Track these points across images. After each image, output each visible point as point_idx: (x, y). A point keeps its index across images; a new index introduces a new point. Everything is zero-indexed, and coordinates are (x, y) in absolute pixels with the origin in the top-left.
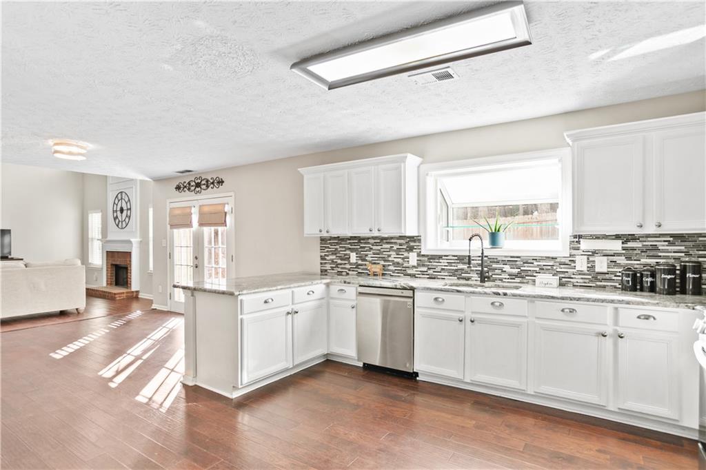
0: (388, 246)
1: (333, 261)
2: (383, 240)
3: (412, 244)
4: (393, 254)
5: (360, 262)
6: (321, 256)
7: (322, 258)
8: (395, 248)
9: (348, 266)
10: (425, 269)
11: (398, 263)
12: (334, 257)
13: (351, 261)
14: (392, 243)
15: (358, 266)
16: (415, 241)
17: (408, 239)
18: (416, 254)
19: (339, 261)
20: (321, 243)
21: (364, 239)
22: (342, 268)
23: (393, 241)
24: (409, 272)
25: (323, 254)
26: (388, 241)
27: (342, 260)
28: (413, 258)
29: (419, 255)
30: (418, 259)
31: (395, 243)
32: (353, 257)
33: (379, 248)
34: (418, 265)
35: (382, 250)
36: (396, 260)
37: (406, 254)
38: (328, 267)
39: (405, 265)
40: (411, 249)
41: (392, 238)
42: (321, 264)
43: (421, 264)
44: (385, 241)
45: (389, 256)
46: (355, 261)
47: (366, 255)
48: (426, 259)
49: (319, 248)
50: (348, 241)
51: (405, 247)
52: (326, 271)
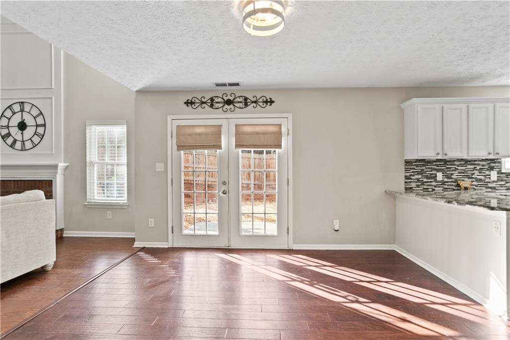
0: (473, 167)
1: (418, 180)
2: (467, 162)
3: (492, 165)
4: (476, 173)
5: (446, 180)
6: (406, 176)
7: (407, 178)
8: (478, 168)
9: (434, 184)
10: (503, 183)
11: (481, 180)
12: (420, 176)
13: (438, 180)
14: (475, 164)
15: (443, 183)
16: (495, 163)
17: (490, 162)
18: (496, 172)
19: (425, 180)
20: (405, 165)
21: (449, 161)
22: (428, 185)
23: (475, 163)
24: (490, 185)
25: (408, 174)
26: (472, 163)
27: (427, 178)
28: (494, 175)
29: (499, 172)
30: (498, 175)
31: (479, 165)
32: (440, 177)
33: (464, 168)
34: (498, 180)
35: (466, 170)
36: (479, 177)
37: (487, 173)
38: (413, 185)
39: (487, 180)
40: (492, 169)
41: (475, 161)
42: (406, 182)
43: (500, 179)
44: (469, 163)
45: (473, 174)
46: (441, 179)
47: (452, 174)
48: (504, 175)
49: (404, 169)
50: (434, 163)
51: (487, 167)
52: (411, 188)
